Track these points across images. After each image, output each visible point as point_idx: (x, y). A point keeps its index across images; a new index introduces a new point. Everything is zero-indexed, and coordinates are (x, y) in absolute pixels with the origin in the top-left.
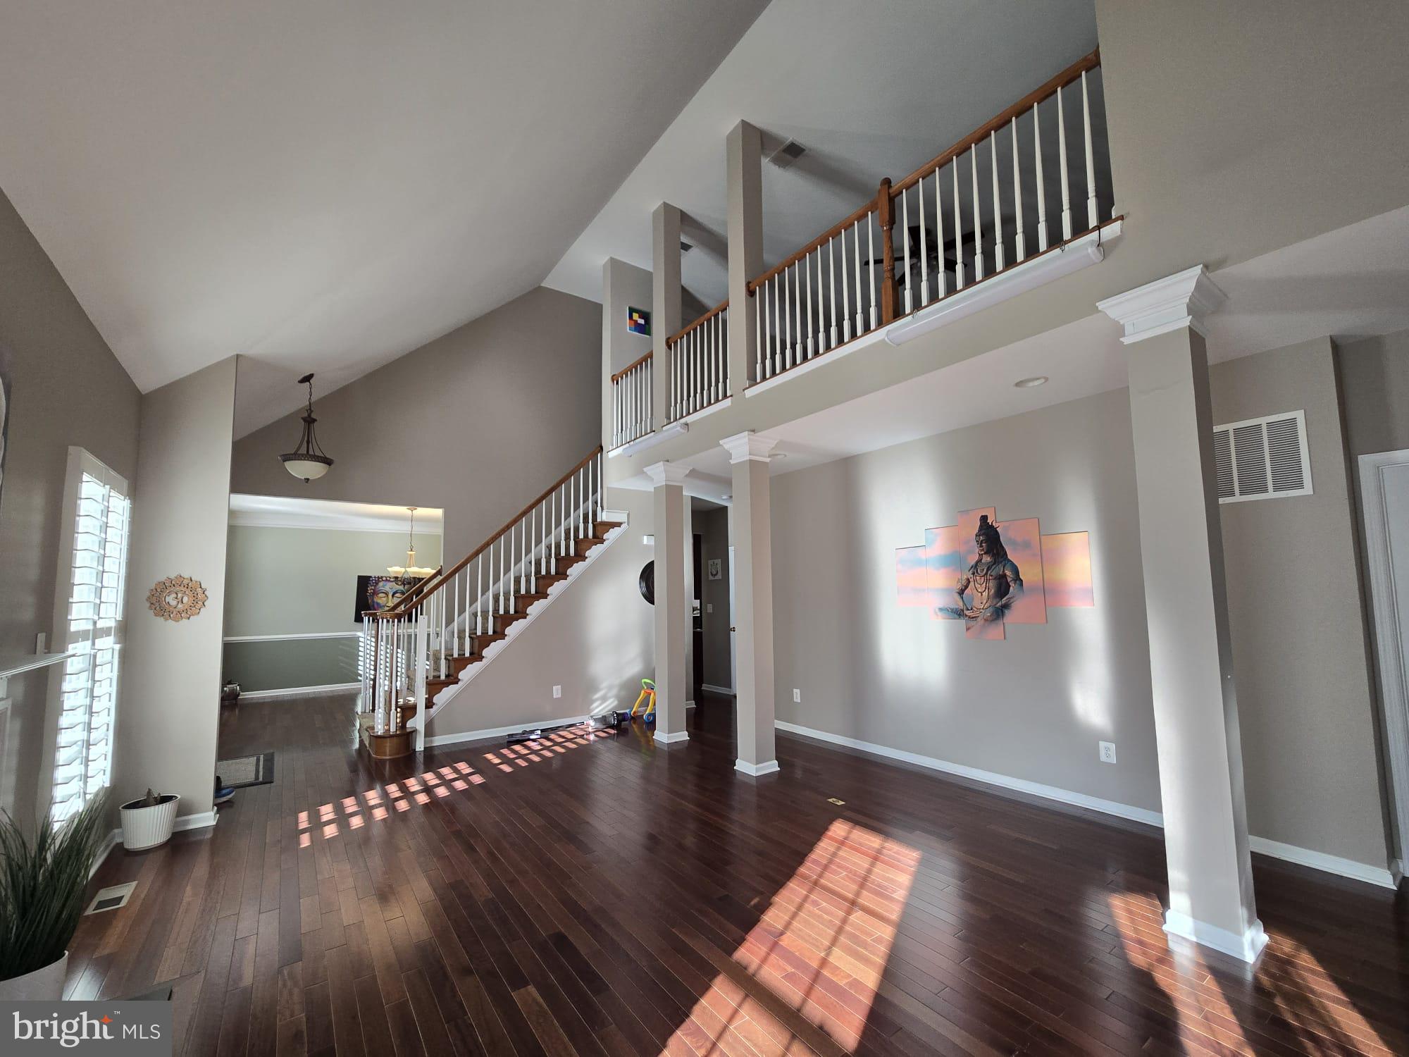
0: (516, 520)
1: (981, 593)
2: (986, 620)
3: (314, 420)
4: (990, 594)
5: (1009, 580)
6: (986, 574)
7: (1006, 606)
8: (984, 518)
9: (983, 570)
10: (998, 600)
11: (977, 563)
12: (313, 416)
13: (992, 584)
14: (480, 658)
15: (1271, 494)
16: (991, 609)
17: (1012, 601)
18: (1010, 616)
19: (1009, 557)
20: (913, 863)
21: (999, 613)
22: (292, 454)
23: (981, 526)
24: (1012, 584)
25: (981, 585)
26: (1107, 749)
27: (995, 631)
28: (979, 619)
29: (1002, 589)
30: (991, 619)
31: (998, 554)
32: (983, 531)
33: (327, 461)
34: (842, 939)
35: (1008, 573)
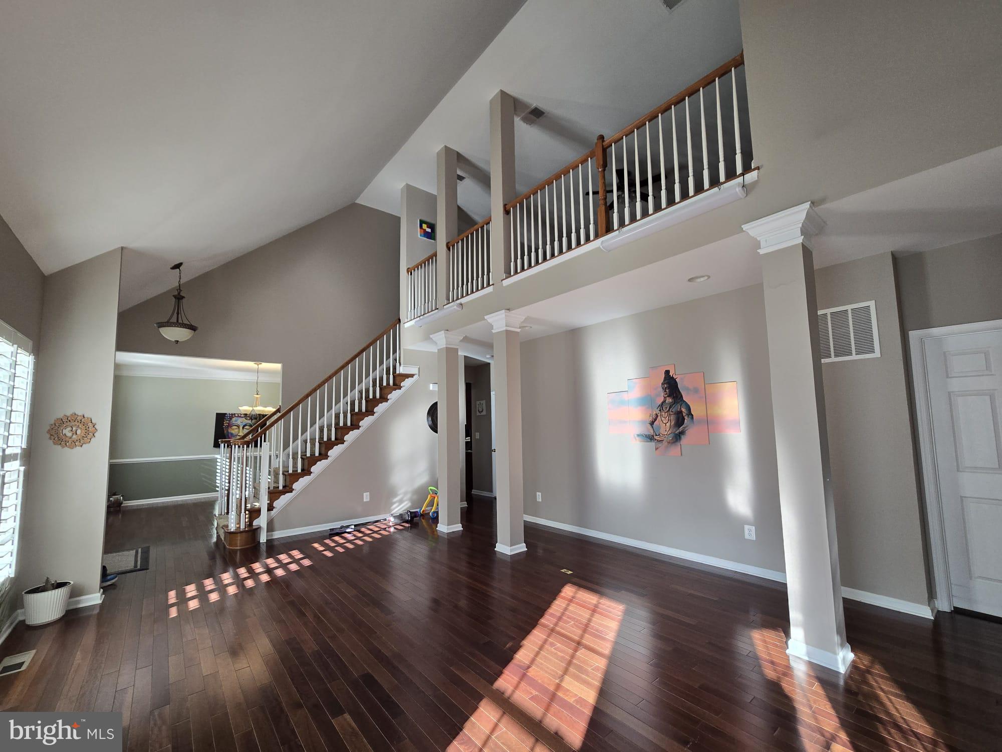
0: (337, 372)
1: (666, 424)
2: (669, 443)
3: (183, 297)
4: (672, 424)
5: (684, 414)
6: (669, 411)
7: (682, 433)
8: (667, 372)
9: (667, 408)
10: (677, 428)
11: (663, 403)
12: (182, 294)
13: (673, 417)
14: (309, 473)
15: (854, 357)
16: (672, 435)
17: (686, 429)
18: (685, 440)
19: (684, 399)
20: (620, 613)
21: (678, 437)
22: (165, 322)
23: (665, 378)
24: (686, 418)
25: (665, 418)
26: (750, 530)
27: (675, 450)
28: (664, 442)
29: (680, 421)
30: (673, 441)
31: (677, 397)
32: (666, 381)
33: (193, 328)
34: (571, 669)
35: (683, 410)
